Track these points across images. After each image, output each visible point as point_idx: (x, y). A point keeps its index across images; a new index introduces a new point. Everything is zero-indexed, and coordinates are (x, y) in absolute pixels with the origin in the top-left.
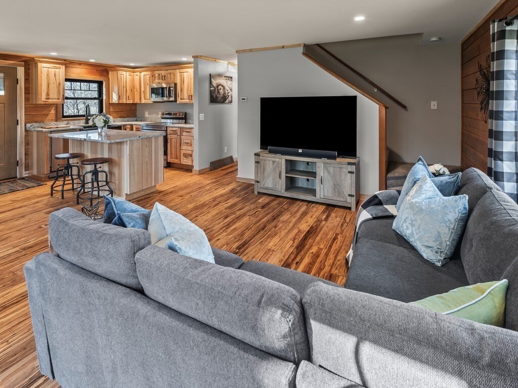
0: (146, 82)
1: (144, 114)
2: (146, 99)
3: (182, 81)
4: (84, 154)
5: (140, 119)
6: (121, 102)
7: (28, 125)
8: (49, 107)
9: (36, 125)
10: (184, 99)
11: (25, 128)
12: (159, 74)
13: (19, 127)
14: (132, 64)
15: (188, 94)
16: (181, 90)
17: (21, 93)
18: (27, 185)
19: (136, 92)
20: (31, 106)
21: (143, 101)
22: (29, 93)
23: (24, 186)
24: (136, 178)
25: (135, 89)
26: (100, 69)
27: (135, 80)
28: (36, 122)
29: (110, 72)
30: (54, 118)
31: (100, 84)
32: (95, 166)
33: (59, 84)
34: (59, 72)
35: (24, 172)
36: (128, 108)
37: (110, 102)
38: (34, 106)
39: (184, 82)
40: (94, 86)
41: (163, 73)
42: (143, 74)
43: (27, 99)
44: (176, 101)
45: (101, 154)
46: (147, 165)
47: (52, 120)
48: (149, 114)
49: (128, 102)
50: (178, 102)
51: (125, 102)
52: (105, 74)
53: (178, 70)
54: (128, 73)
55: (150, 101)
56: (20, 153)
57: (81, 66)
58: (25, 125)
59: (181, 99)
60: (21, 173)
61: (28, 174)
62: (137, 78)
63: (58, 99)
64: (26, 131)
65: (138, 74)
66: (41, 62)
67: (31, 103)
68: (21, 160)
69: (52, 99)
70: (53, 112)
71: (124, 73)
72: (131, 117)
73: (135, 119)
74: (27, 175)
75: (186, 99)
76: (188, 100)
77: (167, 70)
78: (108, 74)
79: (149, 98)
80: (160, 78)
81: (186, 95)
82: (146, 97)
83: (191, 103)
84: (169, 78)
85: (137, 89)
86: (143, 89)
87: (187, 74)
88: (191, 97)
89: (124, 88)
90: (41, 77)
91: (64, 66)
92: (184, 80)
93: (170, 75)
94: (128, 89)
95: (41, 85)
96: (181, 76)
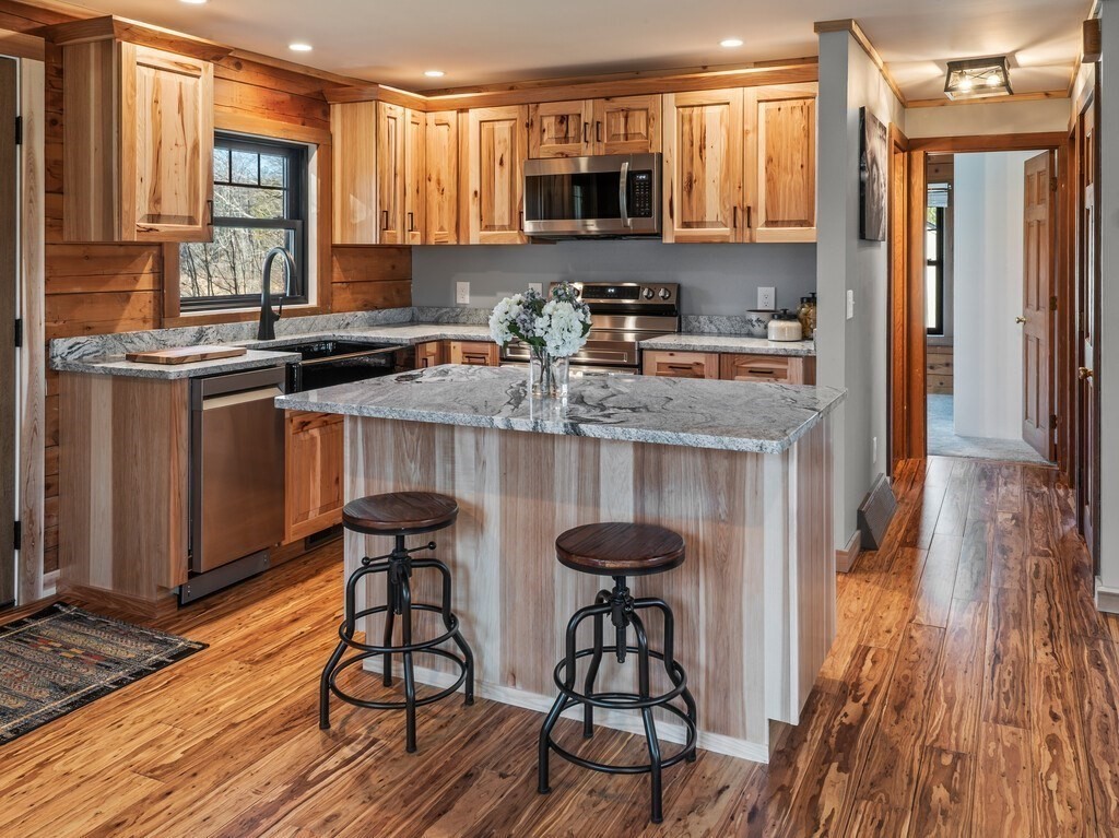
0: (492, 152)
1: (449, 292)
2: (490, 227)
3: (696, 146)
6: (388, 241)
7: (61, 346)
9: (89, 343)
11: (49, 360)
12: (563, 118)
13: (22, 357)
14: (433, 74)
16: (690, 185)
17: (32, 189)
19: (434, 198)
20: (69, 251)
21: (475, 236)
22: (60, 192)
26: (302, 92)
27: (431, 144)
28: (88, 330)
29: (337, 110)
30: (148, 311)
31: (297, 157)
33: (195, 148)
34: (195, 88)
35: (42, 577)
36: (387, 264)
37: (338, 241)
38: (79, 251)
39: (702, 147)
41: (587, 111)
42: (473, 116)
43: (55, 220)
44: (657, 234)
47: (145, 321)
49: (409, 240)
51: (399, 242)
52: (318, 113)
53: (671, 99)
54: (409, 112)
55: (515, 237)
56: (26, 482)
57: (242, 75)
58: (48, 346)
60: (30, 582)
61: (58, 582)
62: (441, 137)
63: (191, 221)
64: (52, 373)
65: (451, 116)
67: (66, 239)
68: (31, 514)
69: (170, 220)
70: (146, 282)
71: (398, 111)
72: (392, 308)
73: (405, 314)
74: (52, 591)
75: (713, 224)
76: (726, 231)
77: (607, 99)
78: (327, 113)
79: (506, 223)
80: (571, 133)
81: (713, 204)
82: (493, 218)
83: (747, 240)
84: (622, 132)
85: (439, 182)
86: (473, 183)
87: (722, 113)
88: (742, 214)
89: (398, 179)
90: (132, 108)
91: (211, 65)
92: (703, 139)
93: (626, 118)
94: (408, 181)
95: (133, 148)
96: (691, 121)
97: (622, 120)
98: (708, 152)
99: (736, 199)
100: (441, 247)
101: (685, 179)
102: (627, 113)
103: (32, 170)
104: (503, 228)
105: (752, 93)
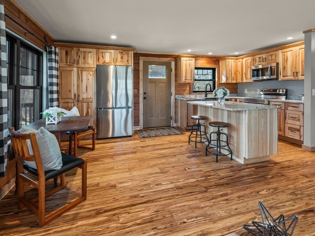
0: (247, 66)
1: (244, 91)
2: (247, 79)
3: (286, 60)
4: (208, 118)
5: (240, 95)
6: (228, 82)
7: (176, 96)
8: (186, 85)
9: (180, 96)
10: (287, 76)
11: (175, 98)
12: (260, 58)
13: (172, 97)
14: (236, 53)
15: (291, 71)
16: (284, 68)
17: (173, 77)
18: (176, 132)
19: (238, 74)
20: (177, 84)
21: (245, 81)
22: (177, 77)
23: (174, 133)
24: (253, 145)
25: (238, 72)
26: (214, 60)
27: (238, 65)
28: (180, 94)
29: (220, 62)
30: (188, 92)
31: (214, 70)
32: (219, 128)
33: (192, 70)
34: (192, 62)
35: (174, 124)
36: (232, 86)
37: (220, 83)
38: (179, 84)
39: (287, 60)
40: (210, 72)
41: (264, 56)
42: (244, 59)
43: (176, 81)
44: (277, 79)
45: (221, 119)
46: (262, 134)
47: (188, 94)
48: (248, 91)
49: (233, 82)
50: (280, 80)
51: (230, 82)
52: (217, 63)
53: (280, 51)
54: (233, 60)
55: (251, 81)
56: (172, 112)
57: (203, 59)
58: (175, 96)
59: (284, 76)
61: (176, 125)
62: (239, 64)
63: (191, 80)
64: (175, 99)
65: (241, 60)
66: (183, 57)
67: (177, 83)
68: (173, 116)
69: (188, 80)
70: (188, 88)
71: (230, 60)
72: (233, 93)
73: (236, 95)
75: (289, 76)
76: (292, 77)
77: (268, 53)
78: (219, 62)
79: (250, 78)
80: (261, 61)
81: (289, 72)
82: (247, 77)
83: (297, 79)
84: (271, 59)
85: (239, 72)
86: (244, 71)
87: (291, 53)
88: (296, 74)
89: (230, 72)
90: (183, 66)
91: (194, 59)
92: (287, 58)
93: (271, 56)
94: (233, 72)
95: (183, 71)
96: (284, 55)
97: (271, 57)
98: (288, 61)
99: (294, 70)
100: (239, 83)
101: (283, 67)
102: (271, 55)
103: (173, 75)
104: (249, 79)
105: (298, 48)
